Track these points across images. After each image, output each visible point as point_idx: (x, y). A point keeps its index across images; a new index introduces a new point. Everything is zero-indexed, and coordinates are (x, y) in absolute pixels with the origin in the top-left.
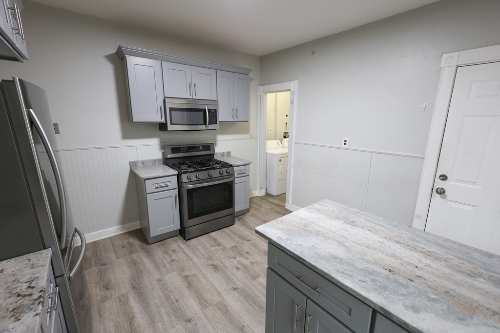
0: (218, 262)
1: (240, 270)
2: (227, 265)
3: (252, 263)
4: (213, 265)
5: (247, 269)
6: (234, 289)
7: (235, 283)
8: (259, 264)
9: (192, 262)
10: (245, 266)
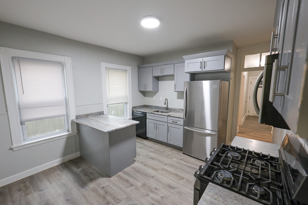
0: (171, 191)
1: (154, 188)
2: (164, 190)
3: (148, 195)
4: (174, 188)
5: (150, 190)
6: (153, 177)
7: (154, 180)
8: (143, 195)
9: (189, 188)
10: (152, 192)
